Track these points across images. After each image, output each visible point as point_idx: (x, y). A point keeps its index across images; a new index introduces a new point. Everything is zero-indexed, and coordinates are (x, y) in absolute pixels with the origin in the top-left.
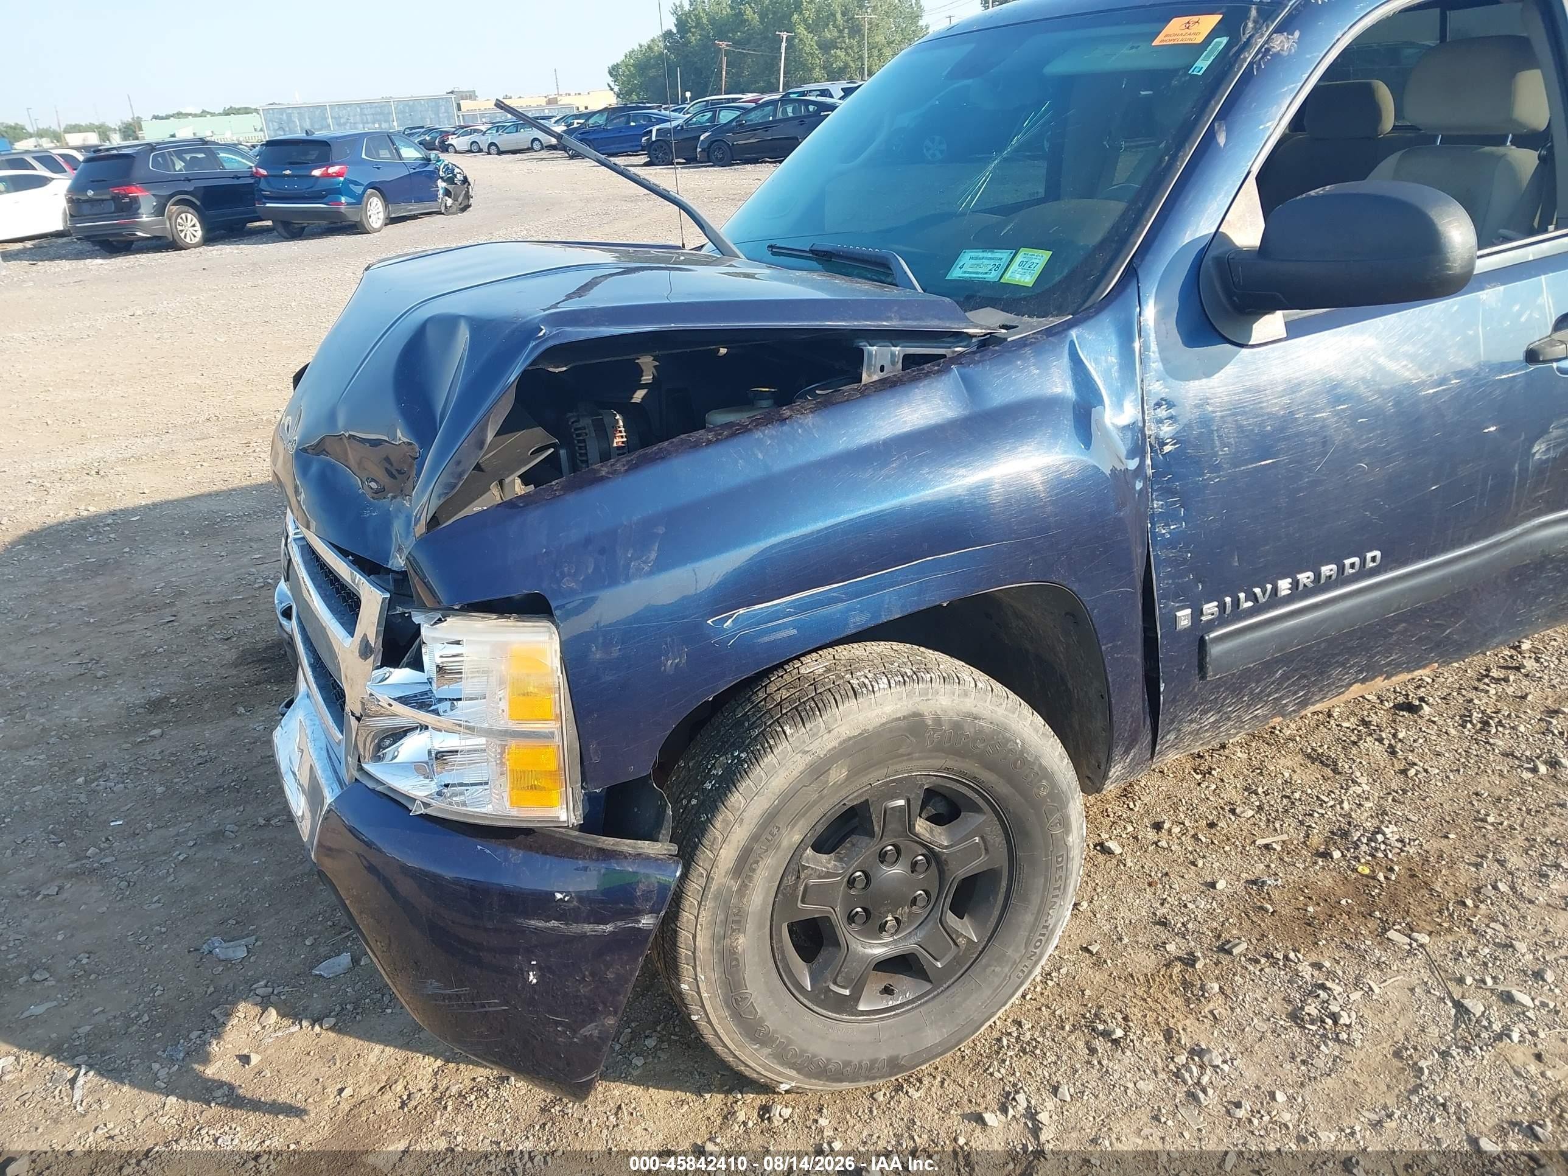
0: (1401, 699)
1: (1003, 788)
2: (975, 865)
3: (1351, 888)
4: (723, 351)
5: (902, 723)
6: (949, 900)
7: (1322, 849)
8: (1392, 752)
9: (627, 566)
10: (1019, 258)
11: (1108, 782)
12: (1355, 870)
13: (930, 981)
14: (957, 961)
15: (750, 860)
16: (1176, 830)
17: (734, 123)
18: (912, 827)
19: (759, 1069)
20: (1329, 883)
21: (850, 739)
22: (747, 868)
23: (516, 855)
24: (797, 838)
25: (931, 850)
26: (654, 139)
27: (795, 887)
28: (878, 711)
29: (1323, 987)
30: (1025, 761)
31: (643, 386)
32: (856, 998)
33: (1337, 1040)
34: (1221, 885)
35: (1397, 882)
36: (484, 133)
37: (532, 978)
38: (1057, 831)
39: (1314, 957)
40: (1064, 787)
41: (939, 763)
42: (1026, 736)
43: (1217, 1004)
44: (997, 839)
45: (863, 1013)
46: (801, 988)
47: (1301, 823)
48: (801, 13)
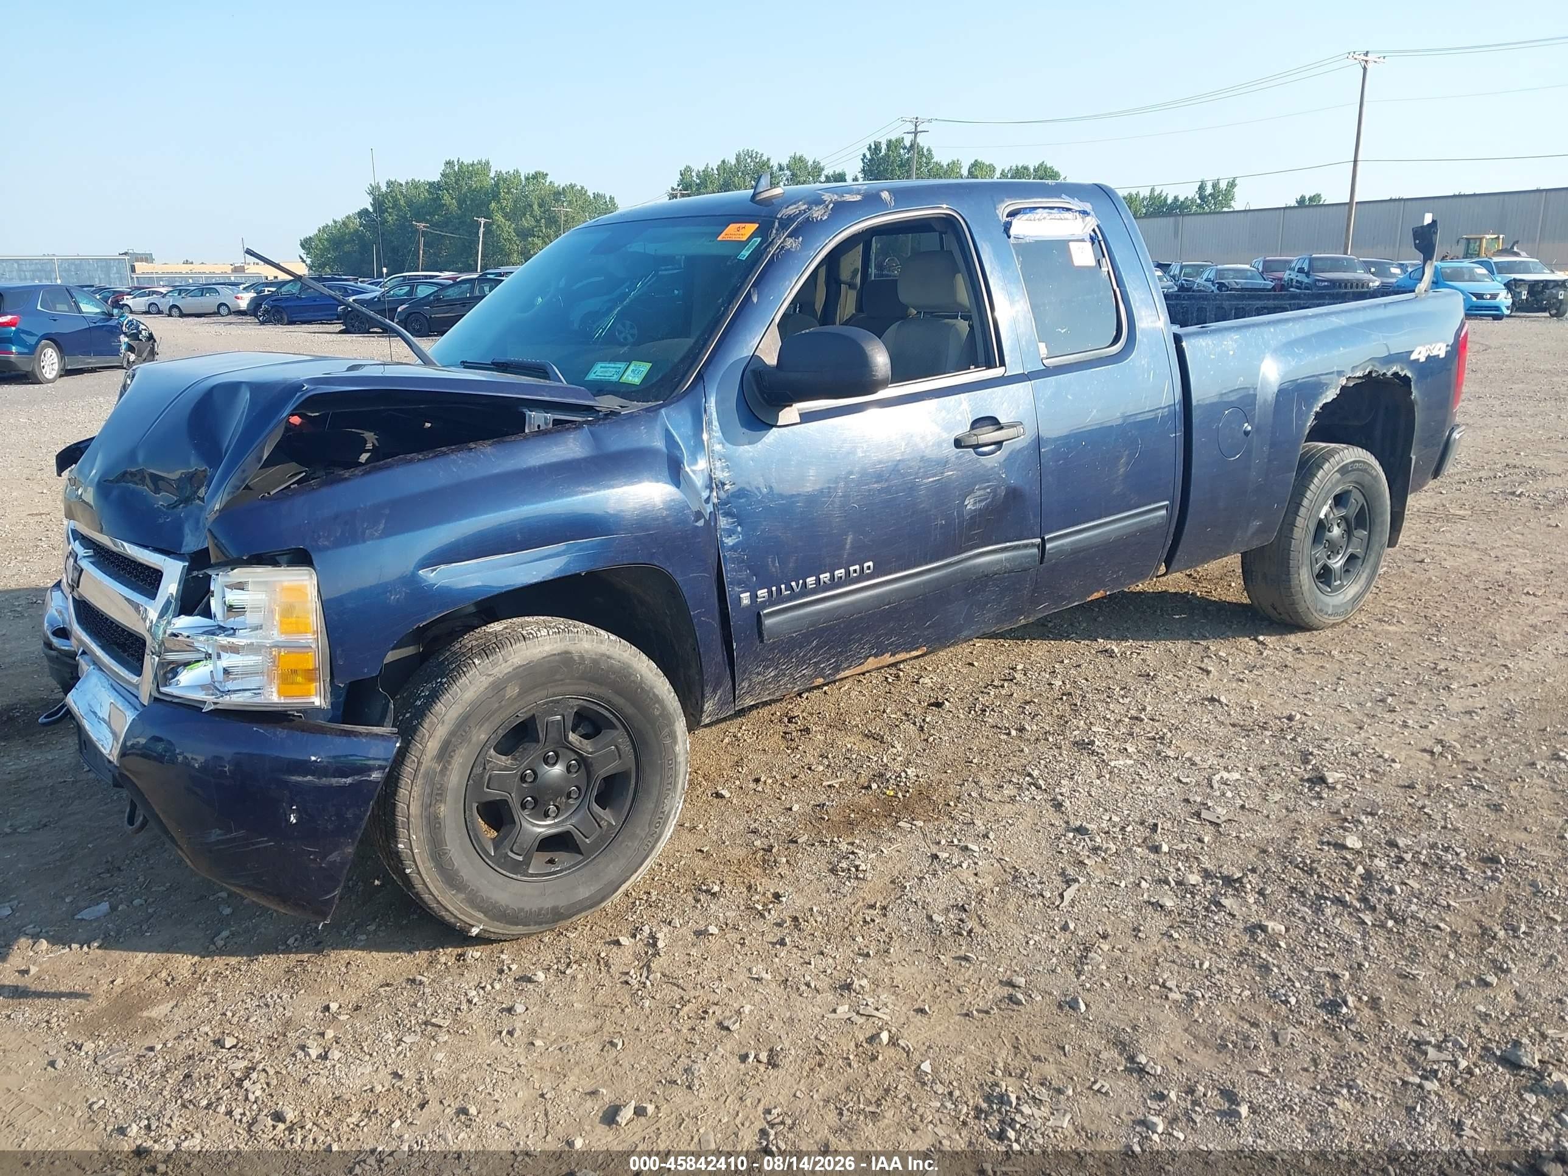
0: (933, 700)
1: (630, 710)
2: (611, 768)
3: (880, 804)
4: (428, 425)
5: (557, 658)
6: (595, 793)
7: (866, 784)
8: (922, 729)
9: (363, 533)
10: (631, 367)
11: (704, 715)
12: (885, 794)
13: (581, 853)
14: (602, 839)
15: (450, 749)
16: (770, 781)
18: (566, 737)
19: (456, 912)
20: (867, 801)
21: (520, 666)
22: (447, 755)
23: (281, 733)
24: (483, 737)
25: (580, 755)
27: (482, 776)
28: (540, 649)
29: (853, 853)
30: (642, 689)
31: (368, 451)
32: (527, 863)
33: (857, 878)
34: (796, 808)
35: (910, 797)
36: (164, 296)
37: (293, 819)
38: (668, 741)
39: (850, 840)
40: (672, 711)
41: (583, 688)
42: (643, 673)
43: (784, 870)
44: (626, 748)
45: (532, 875)
46: (487, 854)
47: (855, 771)
48: (499, 202)
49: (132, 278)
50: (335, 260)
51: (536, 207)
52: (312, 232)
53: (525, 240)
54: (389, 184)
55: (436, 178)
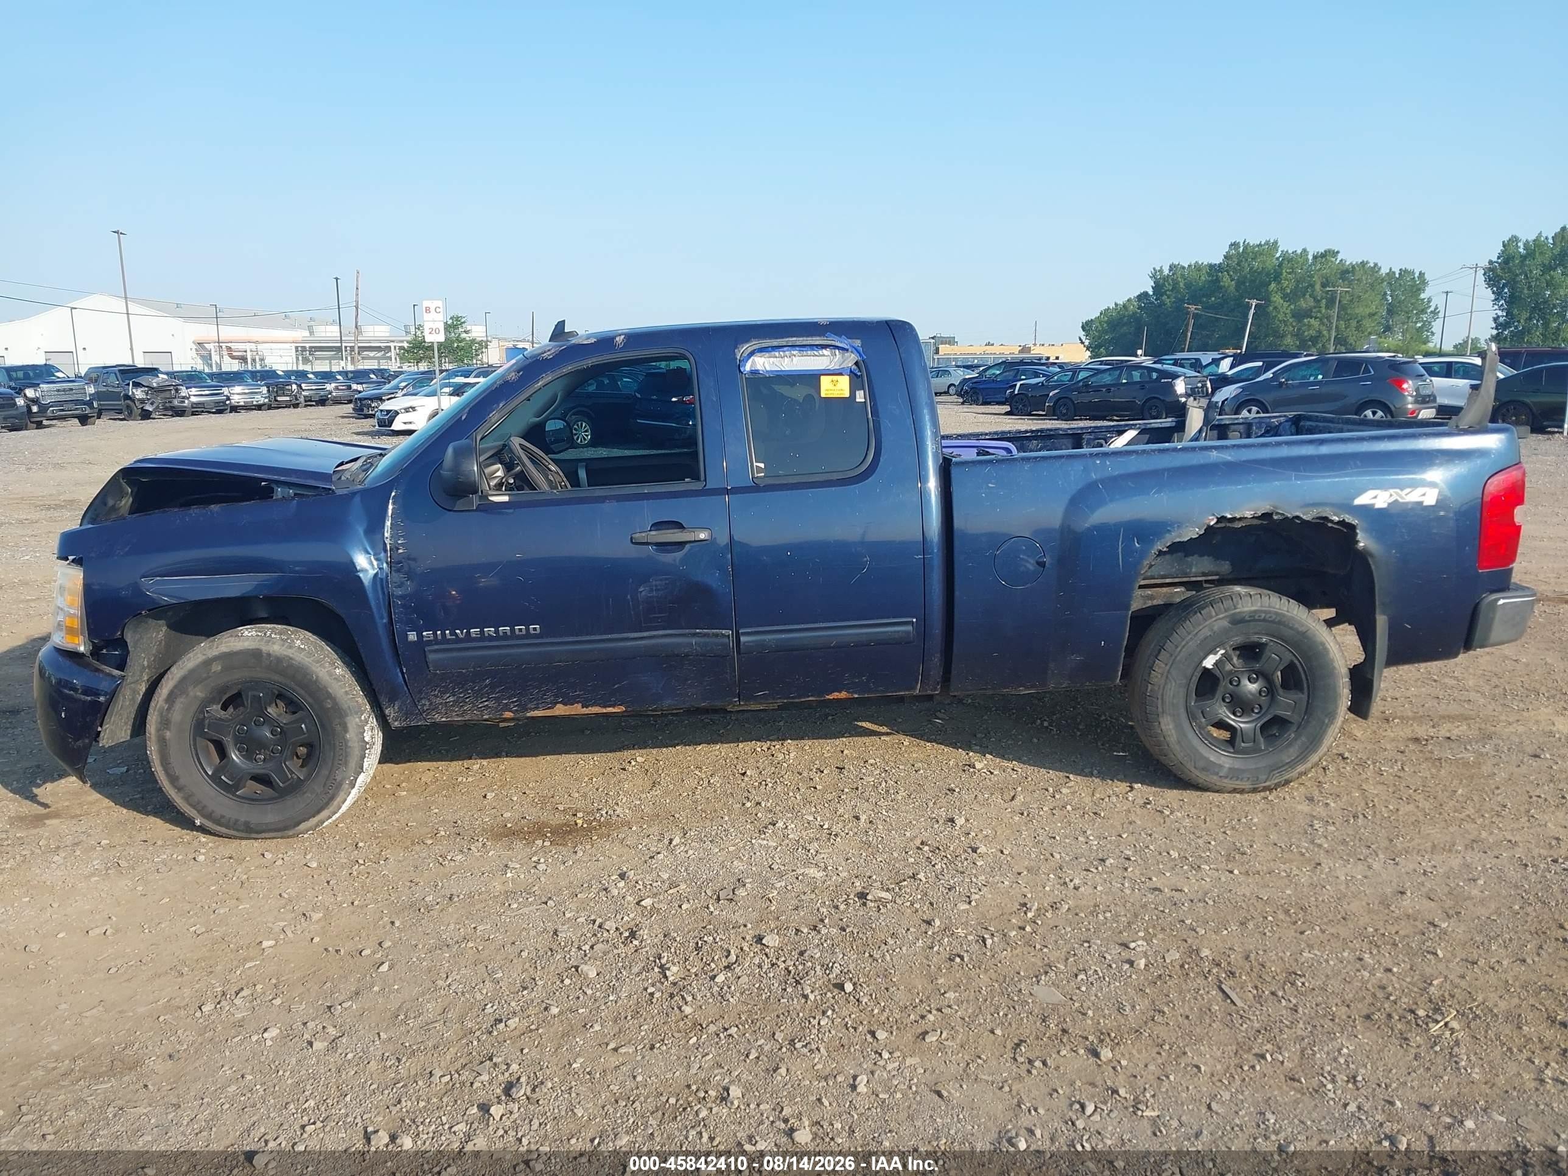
1: (309, 700)
2: (301, 738)
3: (559, 826)
6: (289, 753)
12: (575, 821)
13: (276, 791)
14: (292, 786)
15: (173, 696)
17: (1081, 384)
18: (266, 708)
19: (181, 805)
20: (556, 823)
24: (199, 694)
25: (279, 724)
26: (1016, 392)
27: (204, 720)
28: (242, 644)
30: (317, 686)
32: (236, 787)
34: (508, 815)
35: (584, 828)
37: (63, 715)
38: (338, 728)
40: (345, 708)
41: (272, 677)
44: (312, 727)
45: (239, 797)
46: (205, 772)
48: (1279, 283)
49: (934, 359)
50: (1110, 341)
51: (1318, 287)
52: (1094, 314)
53: (1300, 321)
54: (1171, 268)
55: (1218, 259)
